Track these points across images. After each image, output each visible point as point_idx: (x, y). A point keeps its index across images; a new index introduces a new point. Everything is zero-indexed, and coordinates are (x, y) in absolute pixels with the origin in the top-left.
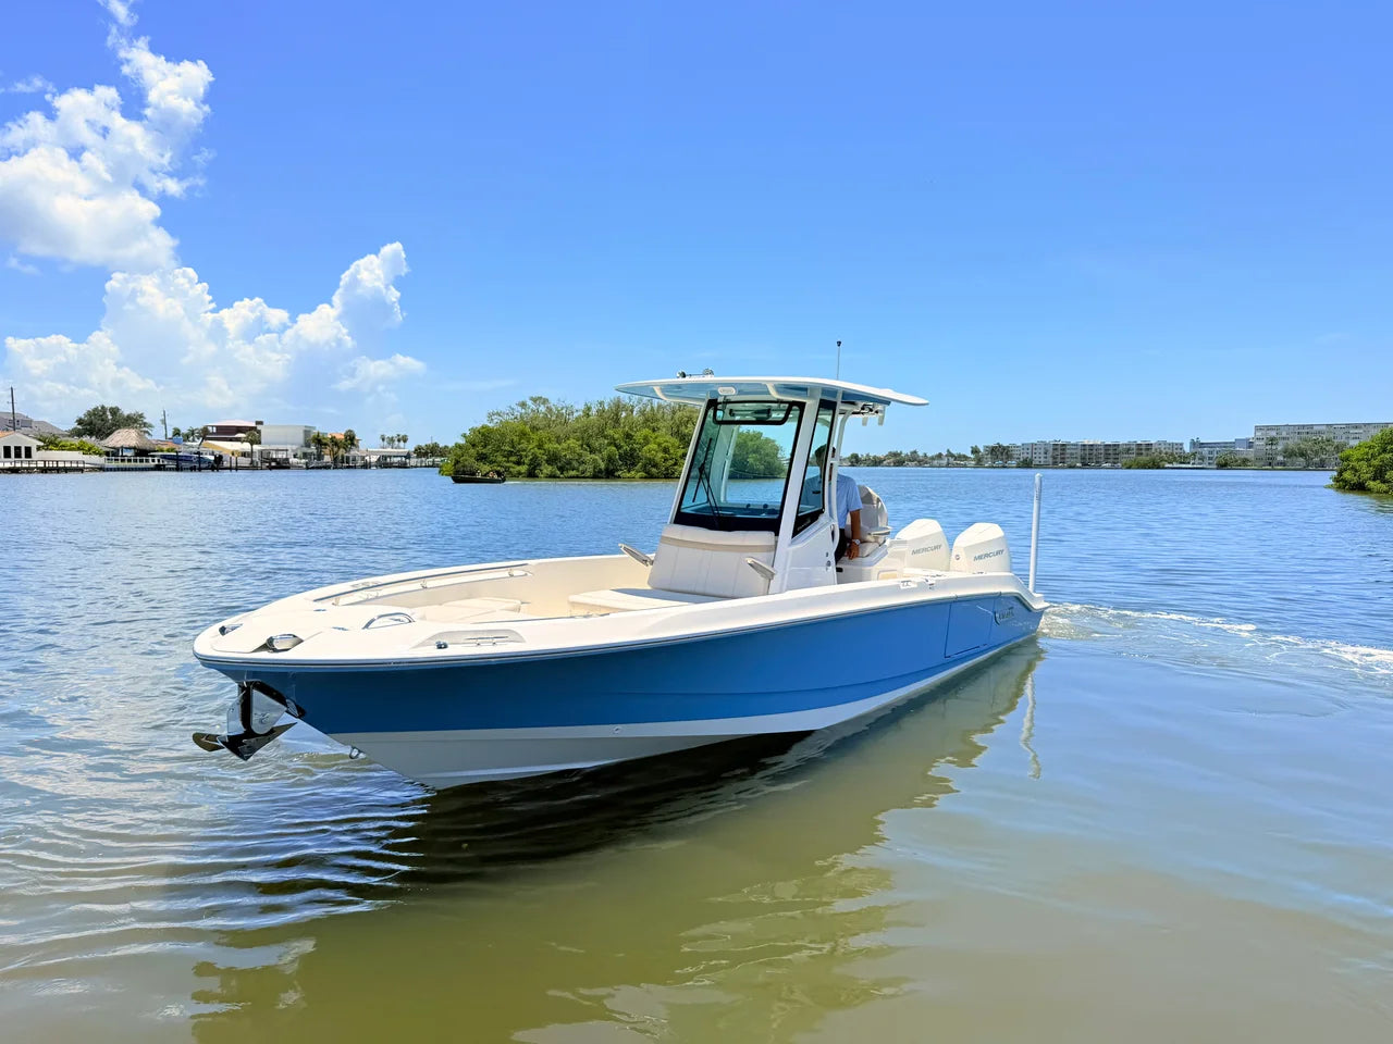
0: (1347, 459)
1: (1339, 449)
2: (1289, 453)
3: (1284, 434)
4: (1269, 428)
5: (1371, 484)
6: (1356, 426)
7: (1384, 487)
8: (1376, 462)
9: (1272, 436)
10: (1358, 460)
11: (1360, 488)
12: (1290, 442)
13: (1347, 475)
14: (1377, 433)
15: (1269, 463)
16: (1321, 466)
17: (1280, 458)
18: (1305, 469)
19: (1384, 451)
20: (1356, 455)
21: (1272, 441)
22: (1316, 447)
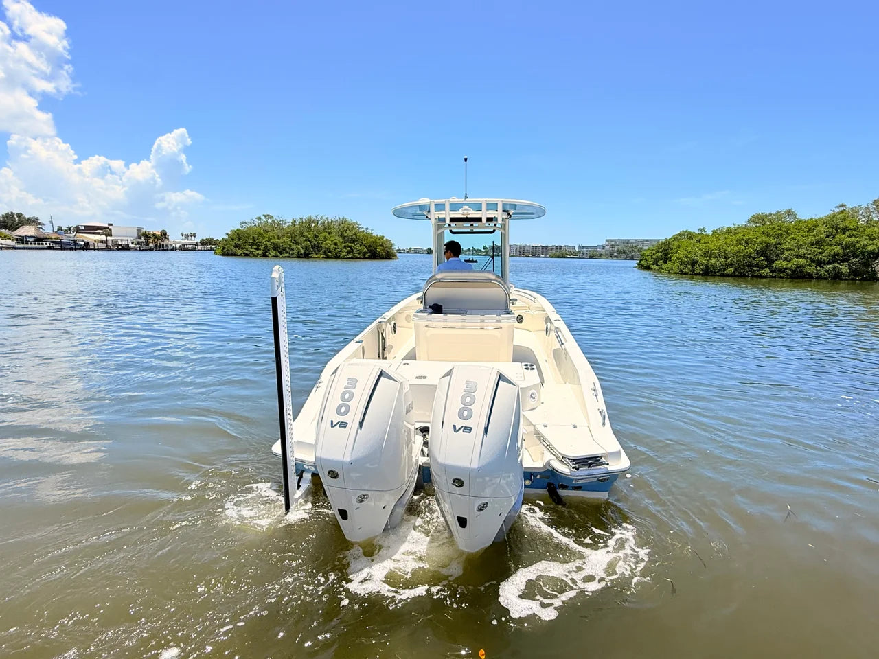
0: (643, 255)
1: (640, 250)
2: (619, 252)
3: (618, 243)
4: (612, 240)
5: (652, 266)
6: (647, 240)
7: (657, 268)
8: (655, 257)
9: (612, 243)
10: (648, 256)
11: (648, 268)
12: (620, 247)
13: (643, 262)
14: (655, 243)
15: (611, 257)
16: (632, 258)
17: (615, 254)
18: (625, 259)
19: (658, 252)
20: (648, 253)
21: (613, 246)
22: (630, 250)
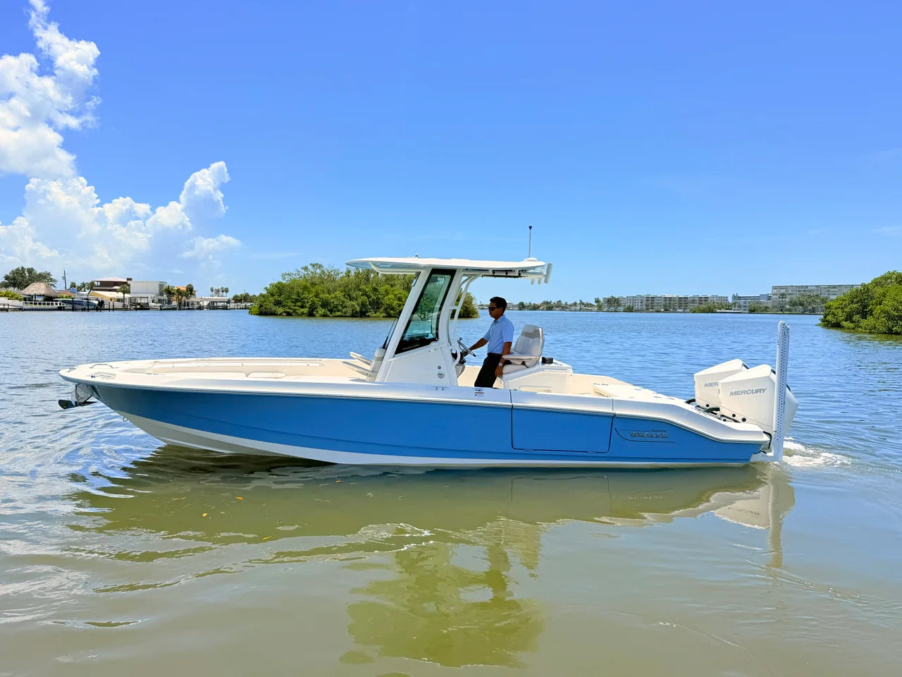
0: (829, 307)
1: (824, 301)
2: (793, 304)
3: (790, 292)
4: (781, 288)
5: (844, 324)
6: (834, 287)
7: (852, 325)
8: (847, 310)
9: (782, 292)
10: (836, 308)
11: (837, 326)
12: (794, 296)
13: (829, 318)
14: (847, 291)
15: (781, 310)
16: (813, 312)
17: (788, 307)
18: (803, 313)
19: (852, 302)
20: (836, 305)
21: (783, 296)
22: (810, 300)
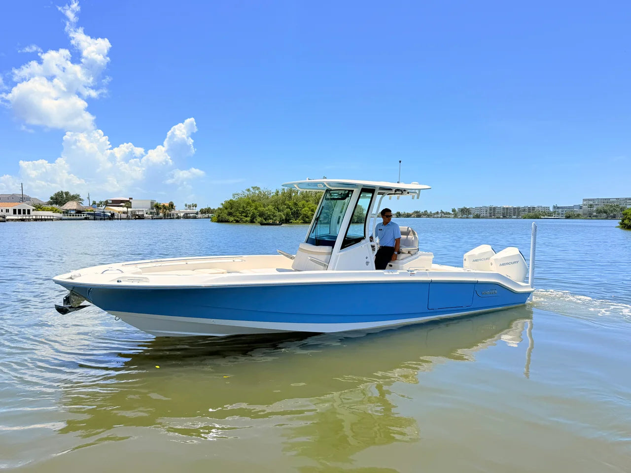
0: (626, 214)
1: (622, 209)
2: (599, 211)
3: (596, 203)
4: (589, 200)
9: (591, 203)
12: (599, 206)
13: (626, 222)
15: (590, 216)
16: (614, 217)
17: (595, 214)
18: (607, 218)
21: (591, 206)
22: (612, 209)
